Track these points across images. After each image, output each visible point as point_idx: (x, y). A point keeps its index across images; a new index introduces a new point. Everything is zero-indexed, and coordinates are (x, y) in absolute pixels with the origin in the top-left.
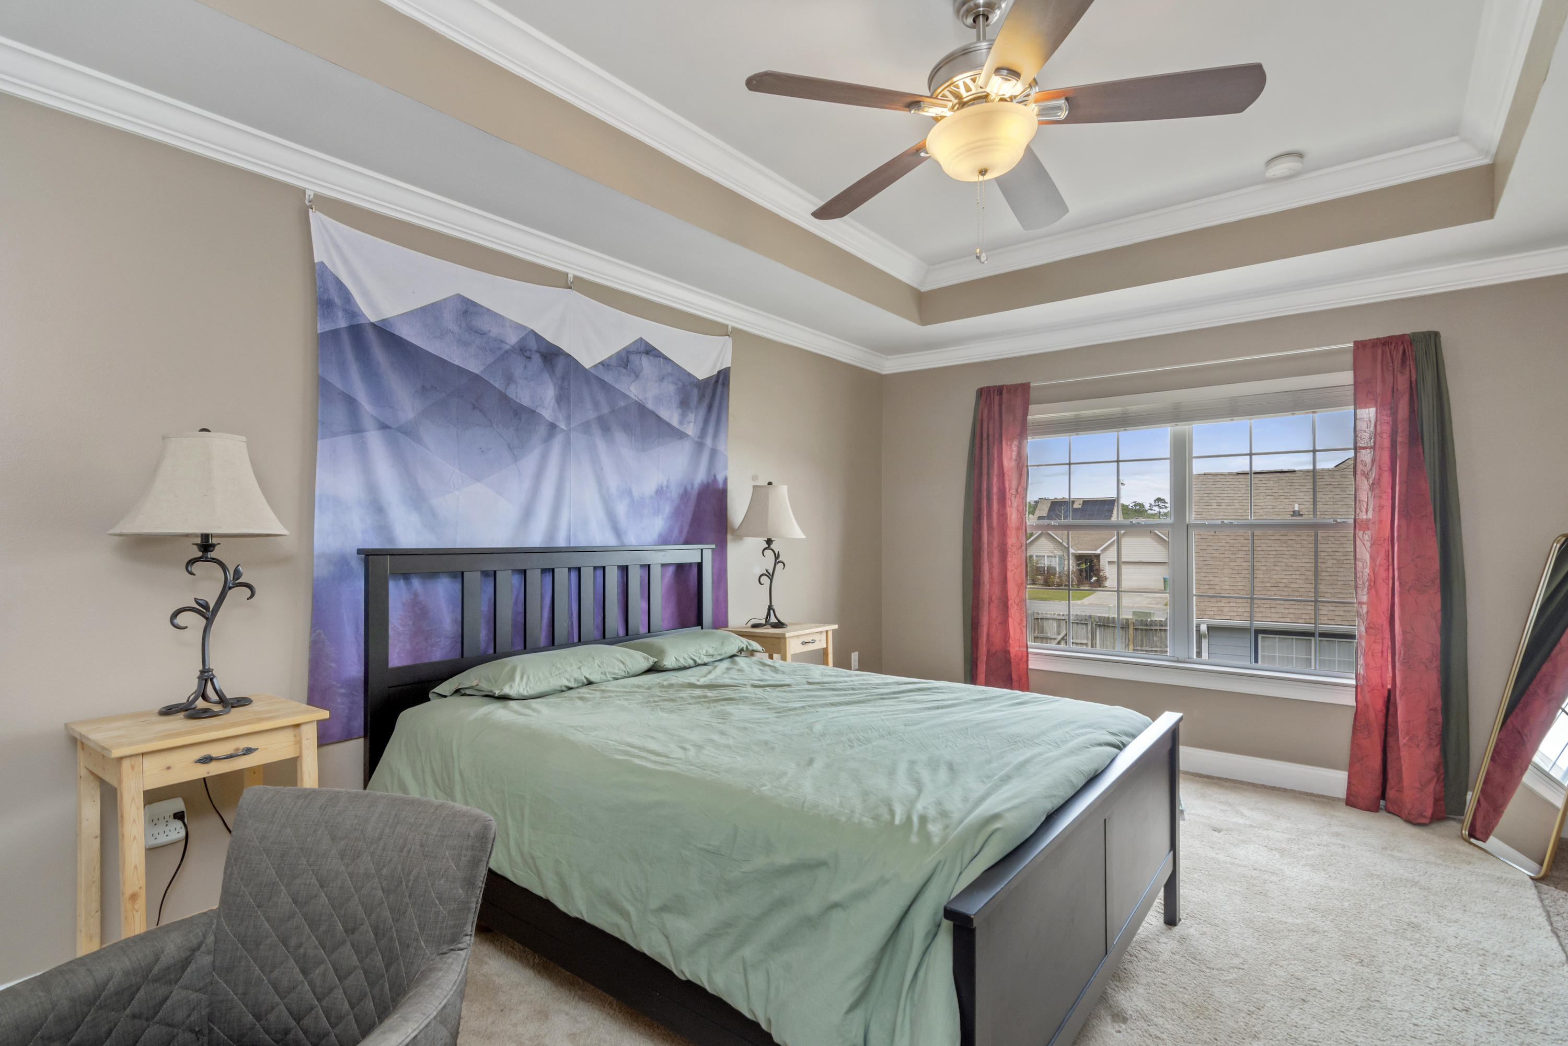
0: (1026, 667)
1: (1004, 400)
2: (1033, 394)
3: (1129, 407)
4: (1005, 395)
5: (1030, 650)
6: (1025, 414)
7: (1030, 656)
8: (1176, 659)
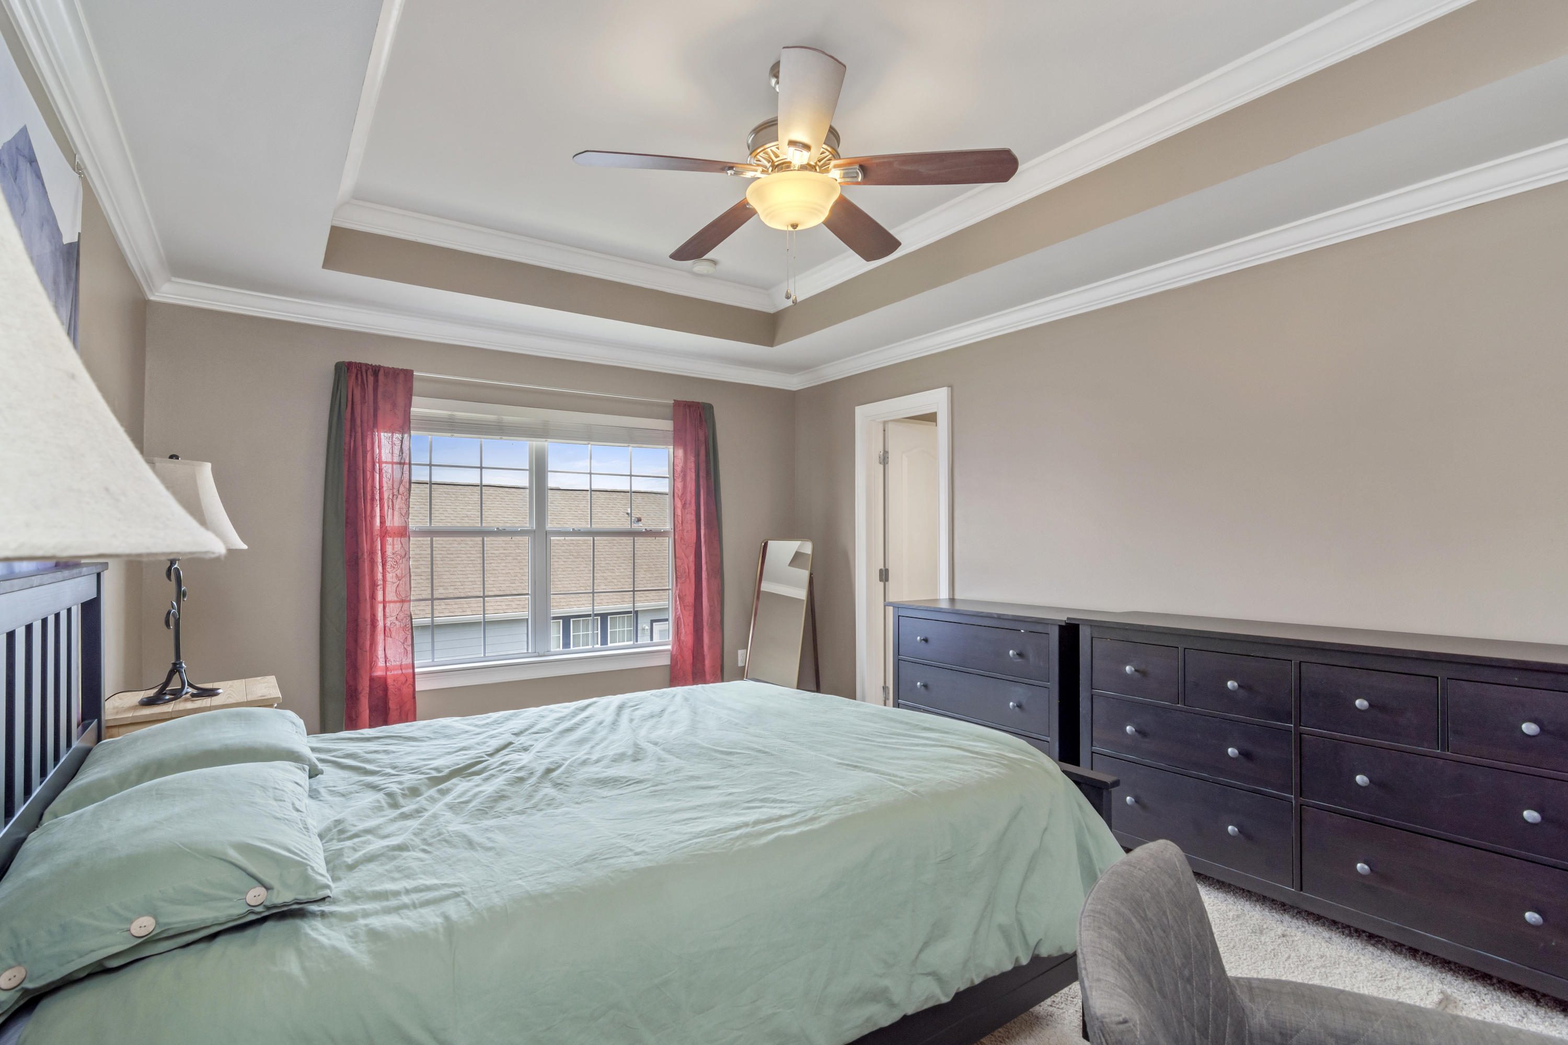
0: (411, 690)
1: (380, 383)
2: (416, 385)
3: (504, 417)
4: (381, 377)
5: (417, 670)
6: (409, 405)
7: (416, 676)
8: (537, 654)
